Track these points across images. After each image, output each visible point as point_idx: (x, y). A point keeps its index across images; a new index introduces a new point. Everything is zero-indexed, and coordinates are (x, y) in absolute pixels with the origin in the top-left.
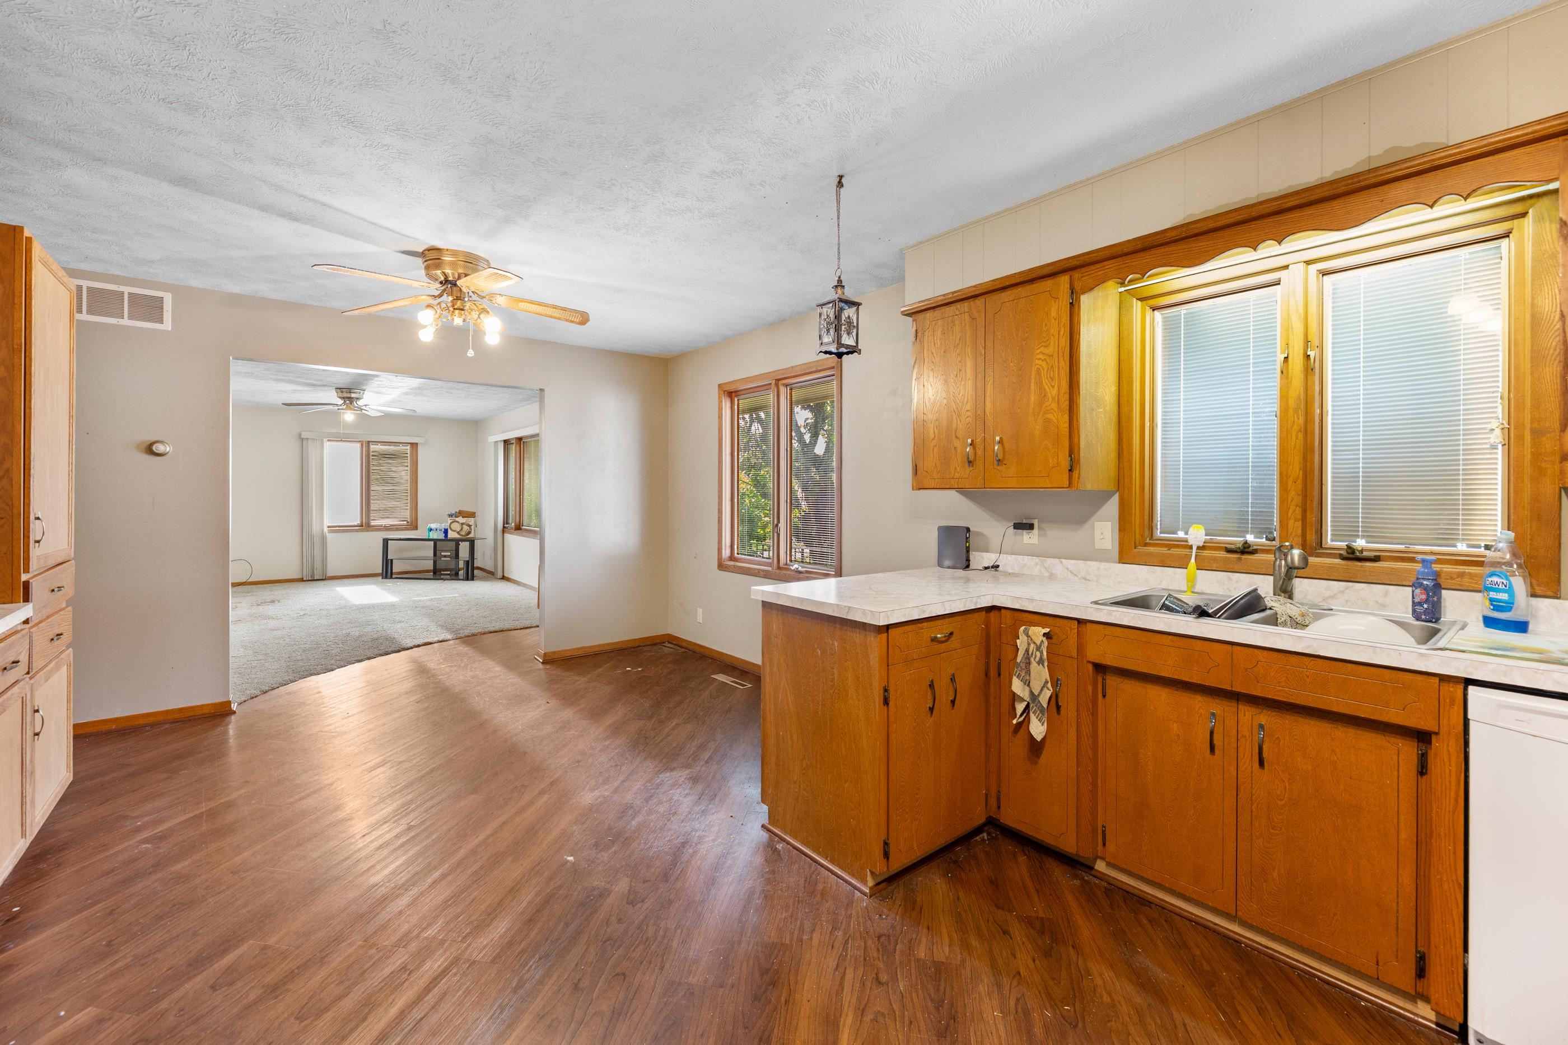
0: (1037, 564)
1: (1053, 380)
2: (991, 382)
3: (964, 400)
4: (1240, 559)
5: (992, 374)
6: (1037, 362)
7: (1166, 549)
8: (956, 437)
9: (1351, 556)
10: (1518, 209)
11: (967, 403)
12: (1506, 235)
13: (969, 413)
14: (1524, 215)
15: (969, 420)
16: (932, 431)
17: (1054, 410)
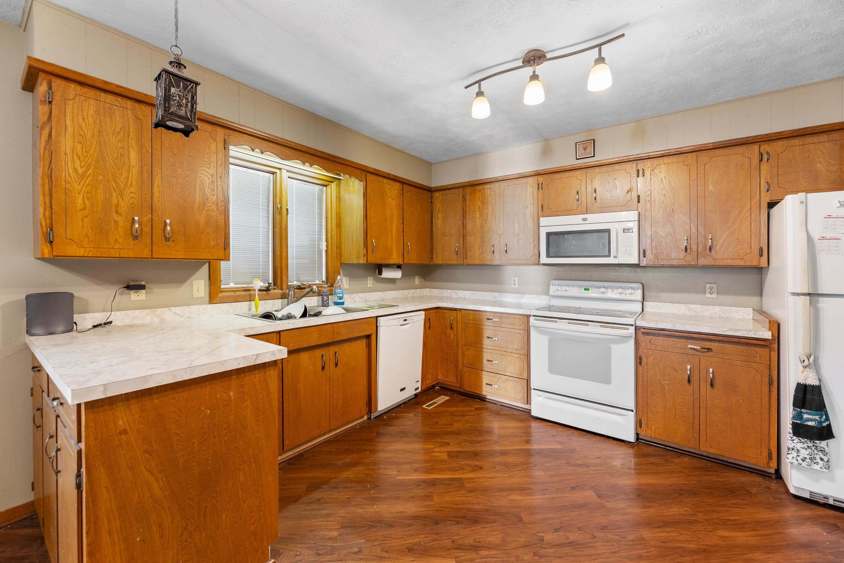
0: (148, 314)
1: (213, 191)
2: (159, 176)
3: (127, 182)
4: (268, 293)
5: (160, 171)
6: (201, 175)
7: (234, 293)
8: (117, 212)
9: (300, 288)
10: (331, 180)
11: (131, 185)
12: (326, 186)
13: (133, 195)
14: (332, 182)
15: (132, 201)
16: (80, 200)
17: (214, 210)
